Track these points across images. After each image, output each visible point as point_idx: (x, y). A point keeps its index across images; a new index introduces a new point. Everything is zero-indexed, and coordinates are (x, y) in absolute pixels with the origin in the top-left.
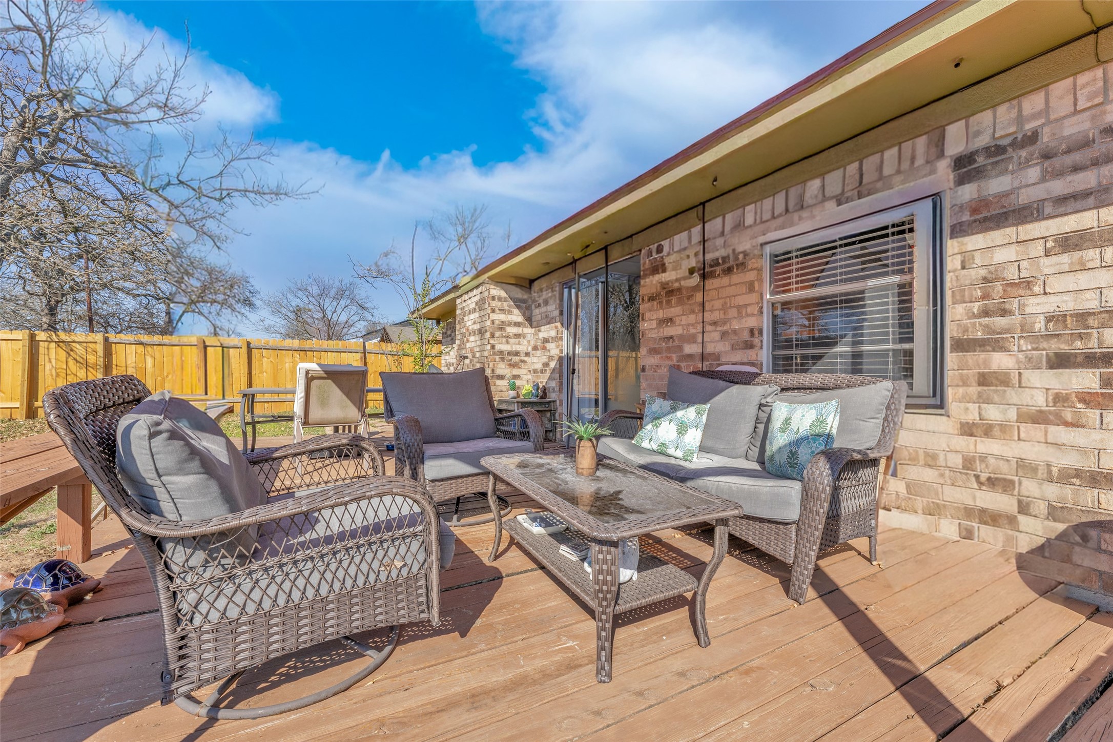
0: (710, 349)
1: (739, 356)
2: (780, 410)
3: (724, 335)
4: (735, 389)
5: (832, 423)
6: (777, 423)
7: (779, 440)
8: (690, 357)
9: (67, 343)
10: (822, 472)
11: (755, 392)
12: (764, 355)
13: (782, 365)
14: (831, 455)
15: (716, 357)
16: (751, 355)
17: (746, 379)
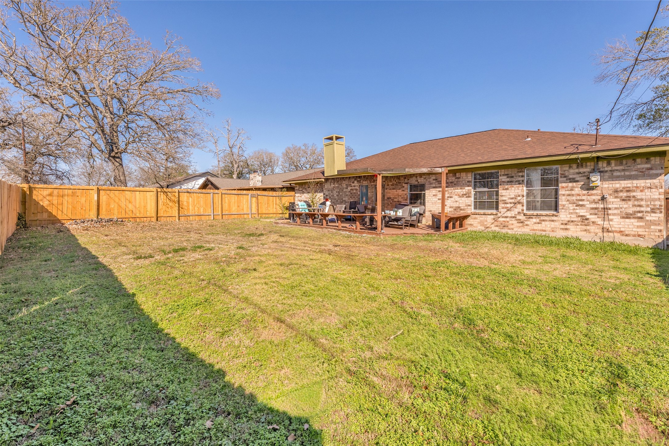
0: (399, 200)
1: (404, 202)
2: (413, 209)
3: (402, 198)
4: (406, 207)
5: (419, 210)
6: (413, 211)
7: (413, 213)
8: (395, 201)
9: (166, 192)
10: (418, 215)
11: (409, 207)
12: (408, 201)
13: (411, 203)
14: (419, 213)
15: (401, 201)
16: (407, 201)
17: (407, 205)
